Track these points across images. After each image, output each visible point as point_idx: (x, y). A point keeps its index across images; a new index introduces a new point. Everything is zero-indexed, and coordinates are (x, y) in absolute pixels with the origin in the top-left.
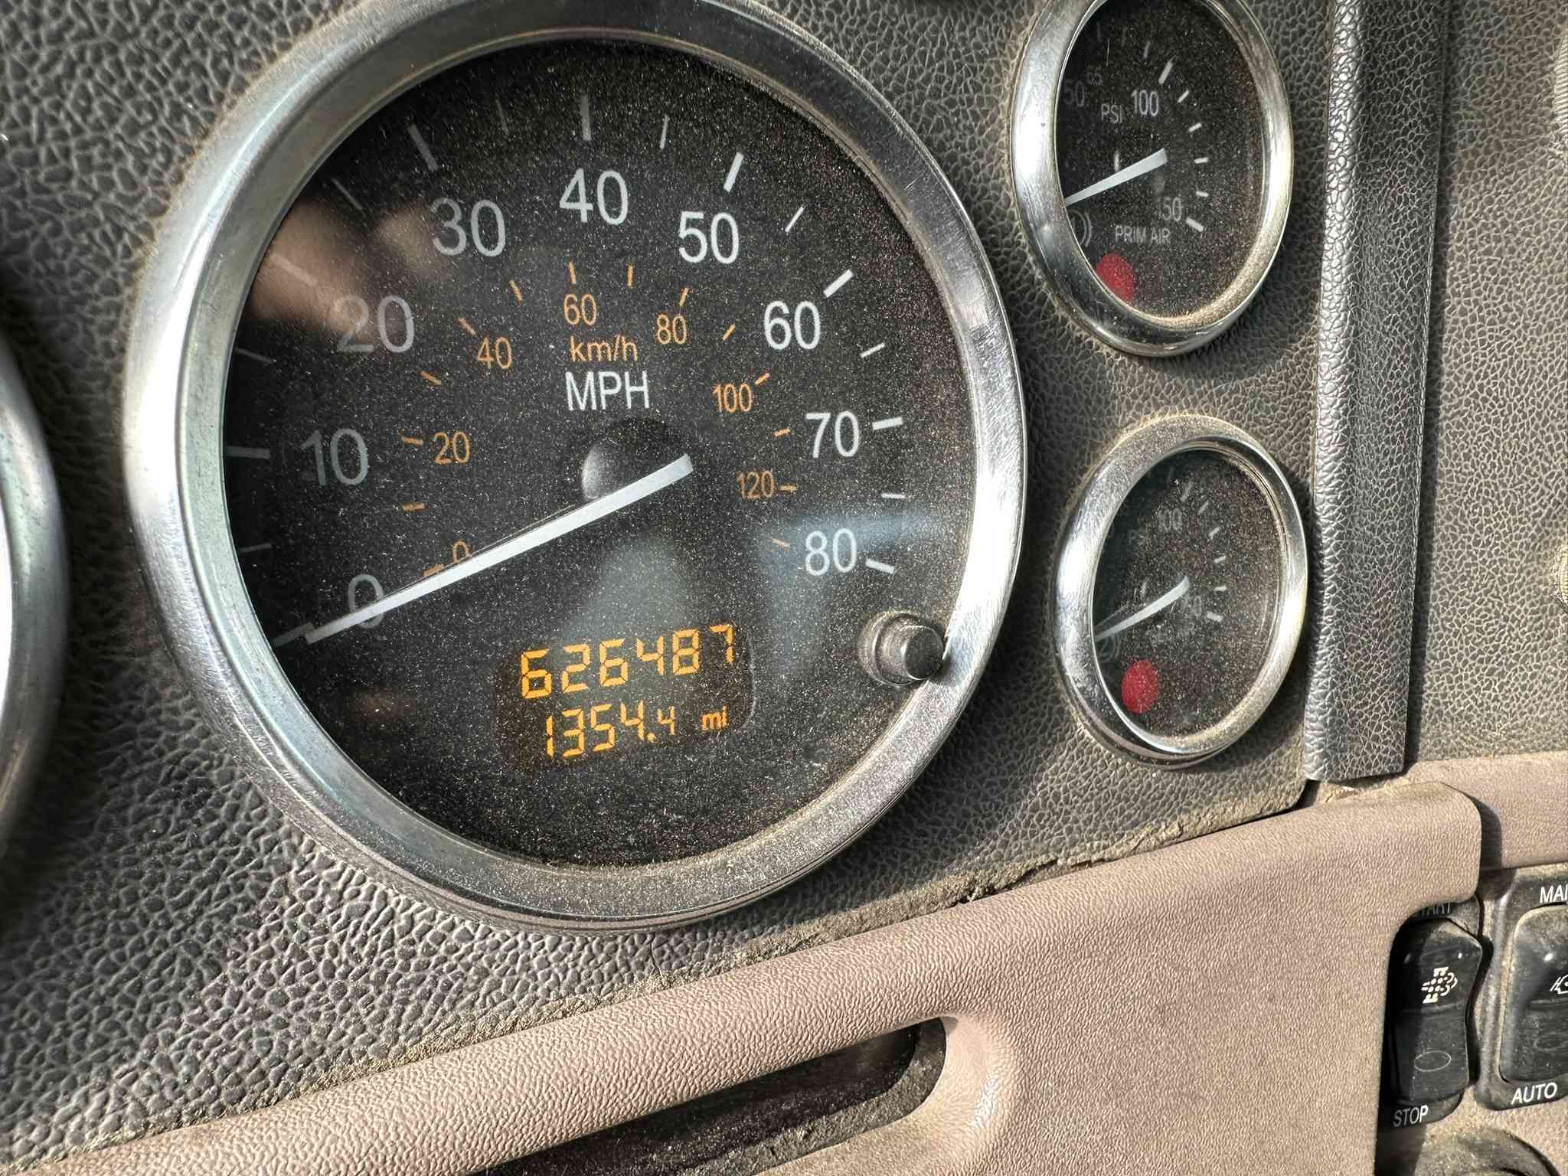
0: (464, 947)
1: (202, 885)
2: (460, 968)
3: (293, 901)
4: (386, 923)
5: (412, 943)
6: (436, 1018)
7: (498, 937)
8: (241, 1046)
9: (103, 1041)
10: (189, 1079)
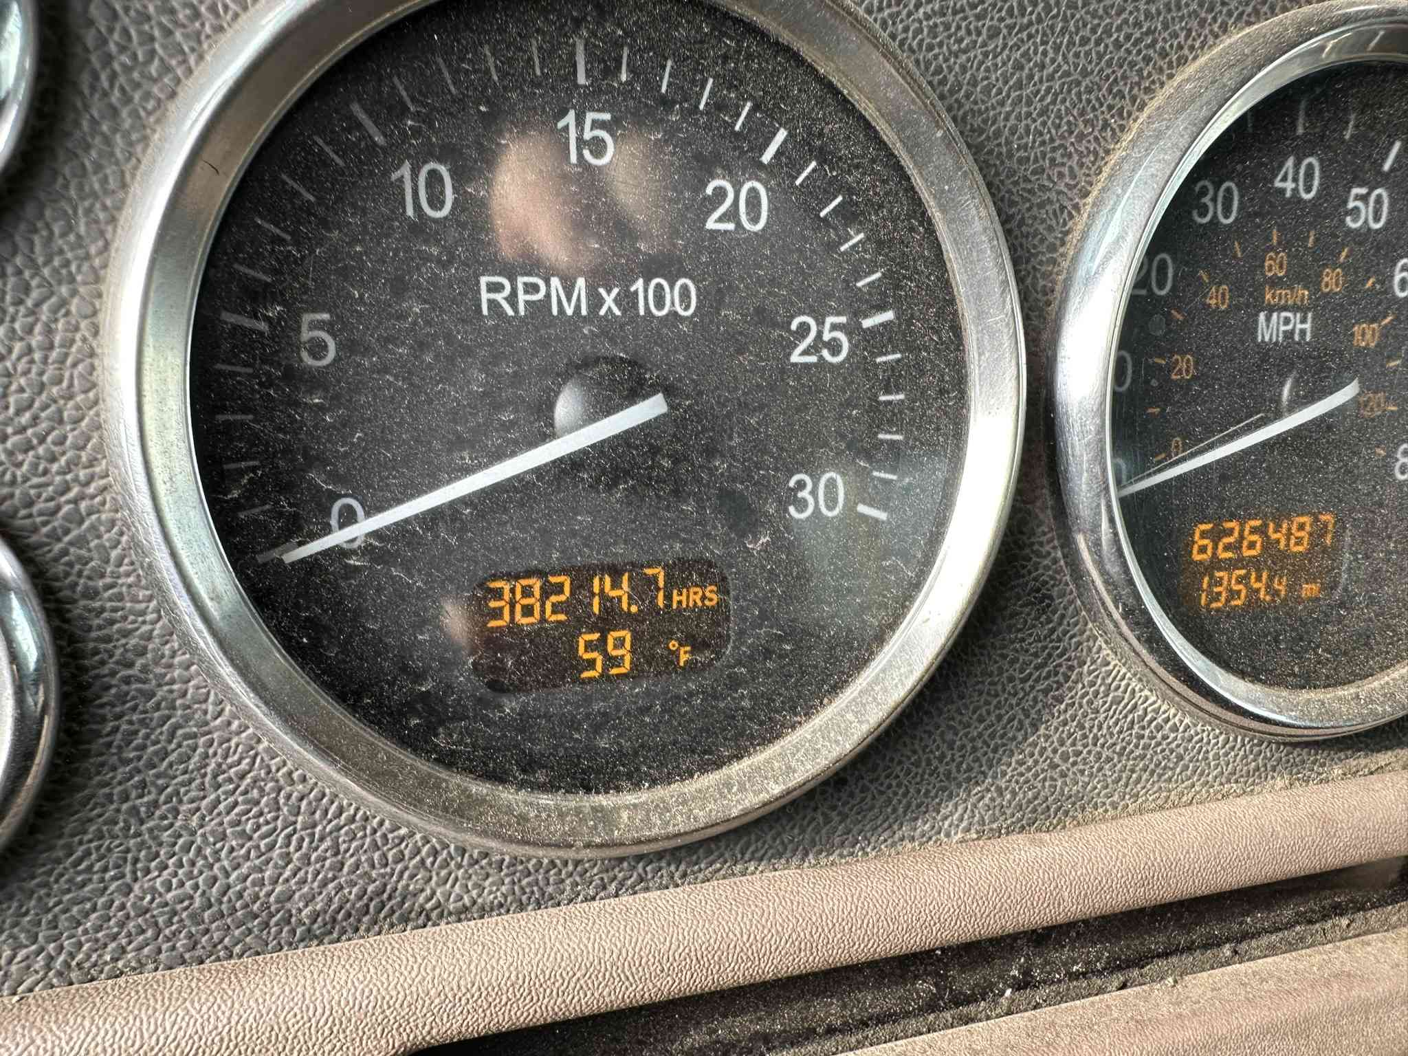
0: (1172, 735)
1: (1037, 668)
2: (1167, 752)
3: (1083, 687)
4: (1131, 711)
5: (1143, 728)
6: (1148, 786)
7: (1192, 732)
8: (1039, 785)
9: (970, 769)
10: (1010, 802)
